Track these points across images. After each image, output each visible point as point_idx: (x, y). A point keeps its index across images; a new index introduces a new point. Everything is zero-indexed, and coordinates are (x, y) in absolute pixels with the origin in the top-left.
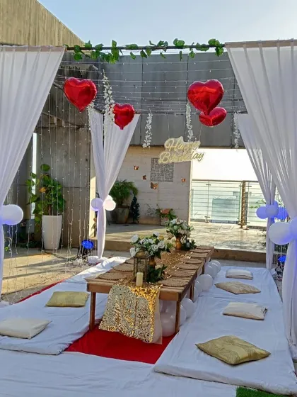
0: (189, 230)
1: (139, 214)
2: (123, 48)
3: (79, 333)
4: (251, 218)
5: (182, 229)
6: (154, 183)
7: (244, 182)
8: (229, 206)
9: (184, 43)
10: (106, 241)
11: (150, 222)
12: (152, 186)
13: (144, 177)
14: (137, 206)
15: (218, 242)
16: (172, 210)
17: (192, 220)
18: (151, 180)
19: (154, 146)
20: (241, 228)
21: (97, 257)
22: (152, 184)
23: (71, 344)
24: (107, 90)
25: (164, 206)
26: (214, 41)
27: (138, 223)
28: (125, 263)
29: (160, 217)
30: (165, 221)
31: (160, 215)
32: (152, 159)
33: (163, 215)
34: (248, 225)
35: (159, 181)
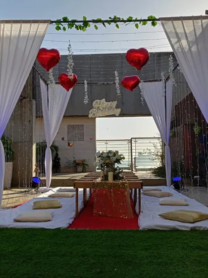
1: (60, 165)
2: (90, 21)
3: (71, 218)
12: (69, 144)
13: (63, 139)
14: (59, 159)
18: (69, 140)
21: (45, 188)
23: (70, 224)
25: (79, 158)
27: (60, 172)
29: (76, 166)
30: (80, 169)
31: (76, 164)
32: (69, 126)
33: (78, 164)
34: (137, 168)
35: (74, 141)
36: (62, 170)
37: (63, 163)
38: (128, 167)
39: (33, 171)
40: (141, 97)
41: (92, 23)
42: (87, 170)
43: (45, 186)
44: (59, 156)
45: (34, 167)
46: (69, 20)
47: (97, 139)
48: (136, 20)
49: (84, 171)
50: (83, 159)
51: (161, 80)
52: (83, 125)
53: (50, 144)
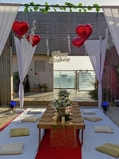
0: (68, 94)
1: (30, 87)
2: (50, 6)
4: (81, 87)
5: (66, 94)
6: (36, 72)
7: (76, 71)
8: (69, 81)
9: (82, 5)
10: (24, 101)
11: (35, 90)
12: (36, 74)
13: (31, 70)
14: (29, 83)
15: (72, 98)
16: (46, 84)
17: (55, 89)
18: (35, 71)
19: (36, 55)
20: (76, 91)
21: (19, 109)
22: (35, 73)
24: (34, 27)
25: (42, 83)
26: (96, 5)
27: (30, 91)
28: (46, 112)
29: (40, 88)
30: (43, 90)
31: (40, 87)
32: (35, 61)
33: (42, 87)
34: (79, 89)
35: (39, 71)
36: (31, 90)
37: (31, 85)
38: (73, 88)
39: (11, 95)
40: (85, 51)
41: (52, 7)
42: (47, 90)
43: (19, 108)
44: (29, 81)
45: (12, 92)
46: (35, 5)
47: (54, 69)
48: (85, 7)
49: (46, 91)
50: (45, 83)
51: (99, 39)
52: (45, 61)
53: (22, 81)
